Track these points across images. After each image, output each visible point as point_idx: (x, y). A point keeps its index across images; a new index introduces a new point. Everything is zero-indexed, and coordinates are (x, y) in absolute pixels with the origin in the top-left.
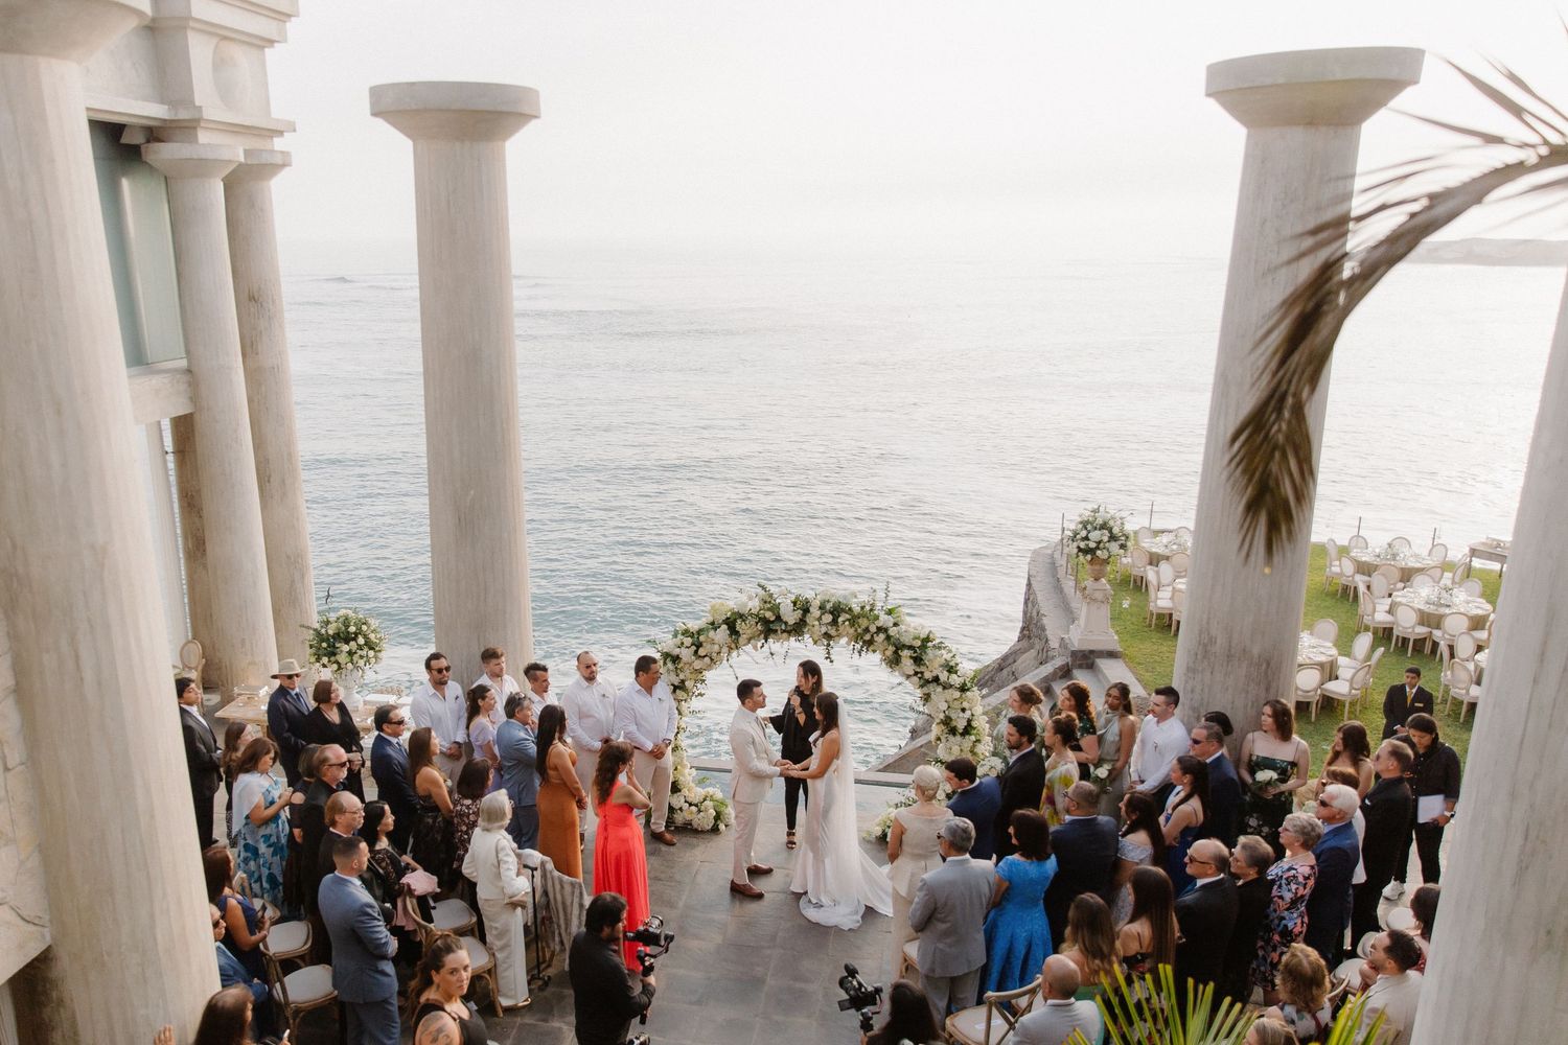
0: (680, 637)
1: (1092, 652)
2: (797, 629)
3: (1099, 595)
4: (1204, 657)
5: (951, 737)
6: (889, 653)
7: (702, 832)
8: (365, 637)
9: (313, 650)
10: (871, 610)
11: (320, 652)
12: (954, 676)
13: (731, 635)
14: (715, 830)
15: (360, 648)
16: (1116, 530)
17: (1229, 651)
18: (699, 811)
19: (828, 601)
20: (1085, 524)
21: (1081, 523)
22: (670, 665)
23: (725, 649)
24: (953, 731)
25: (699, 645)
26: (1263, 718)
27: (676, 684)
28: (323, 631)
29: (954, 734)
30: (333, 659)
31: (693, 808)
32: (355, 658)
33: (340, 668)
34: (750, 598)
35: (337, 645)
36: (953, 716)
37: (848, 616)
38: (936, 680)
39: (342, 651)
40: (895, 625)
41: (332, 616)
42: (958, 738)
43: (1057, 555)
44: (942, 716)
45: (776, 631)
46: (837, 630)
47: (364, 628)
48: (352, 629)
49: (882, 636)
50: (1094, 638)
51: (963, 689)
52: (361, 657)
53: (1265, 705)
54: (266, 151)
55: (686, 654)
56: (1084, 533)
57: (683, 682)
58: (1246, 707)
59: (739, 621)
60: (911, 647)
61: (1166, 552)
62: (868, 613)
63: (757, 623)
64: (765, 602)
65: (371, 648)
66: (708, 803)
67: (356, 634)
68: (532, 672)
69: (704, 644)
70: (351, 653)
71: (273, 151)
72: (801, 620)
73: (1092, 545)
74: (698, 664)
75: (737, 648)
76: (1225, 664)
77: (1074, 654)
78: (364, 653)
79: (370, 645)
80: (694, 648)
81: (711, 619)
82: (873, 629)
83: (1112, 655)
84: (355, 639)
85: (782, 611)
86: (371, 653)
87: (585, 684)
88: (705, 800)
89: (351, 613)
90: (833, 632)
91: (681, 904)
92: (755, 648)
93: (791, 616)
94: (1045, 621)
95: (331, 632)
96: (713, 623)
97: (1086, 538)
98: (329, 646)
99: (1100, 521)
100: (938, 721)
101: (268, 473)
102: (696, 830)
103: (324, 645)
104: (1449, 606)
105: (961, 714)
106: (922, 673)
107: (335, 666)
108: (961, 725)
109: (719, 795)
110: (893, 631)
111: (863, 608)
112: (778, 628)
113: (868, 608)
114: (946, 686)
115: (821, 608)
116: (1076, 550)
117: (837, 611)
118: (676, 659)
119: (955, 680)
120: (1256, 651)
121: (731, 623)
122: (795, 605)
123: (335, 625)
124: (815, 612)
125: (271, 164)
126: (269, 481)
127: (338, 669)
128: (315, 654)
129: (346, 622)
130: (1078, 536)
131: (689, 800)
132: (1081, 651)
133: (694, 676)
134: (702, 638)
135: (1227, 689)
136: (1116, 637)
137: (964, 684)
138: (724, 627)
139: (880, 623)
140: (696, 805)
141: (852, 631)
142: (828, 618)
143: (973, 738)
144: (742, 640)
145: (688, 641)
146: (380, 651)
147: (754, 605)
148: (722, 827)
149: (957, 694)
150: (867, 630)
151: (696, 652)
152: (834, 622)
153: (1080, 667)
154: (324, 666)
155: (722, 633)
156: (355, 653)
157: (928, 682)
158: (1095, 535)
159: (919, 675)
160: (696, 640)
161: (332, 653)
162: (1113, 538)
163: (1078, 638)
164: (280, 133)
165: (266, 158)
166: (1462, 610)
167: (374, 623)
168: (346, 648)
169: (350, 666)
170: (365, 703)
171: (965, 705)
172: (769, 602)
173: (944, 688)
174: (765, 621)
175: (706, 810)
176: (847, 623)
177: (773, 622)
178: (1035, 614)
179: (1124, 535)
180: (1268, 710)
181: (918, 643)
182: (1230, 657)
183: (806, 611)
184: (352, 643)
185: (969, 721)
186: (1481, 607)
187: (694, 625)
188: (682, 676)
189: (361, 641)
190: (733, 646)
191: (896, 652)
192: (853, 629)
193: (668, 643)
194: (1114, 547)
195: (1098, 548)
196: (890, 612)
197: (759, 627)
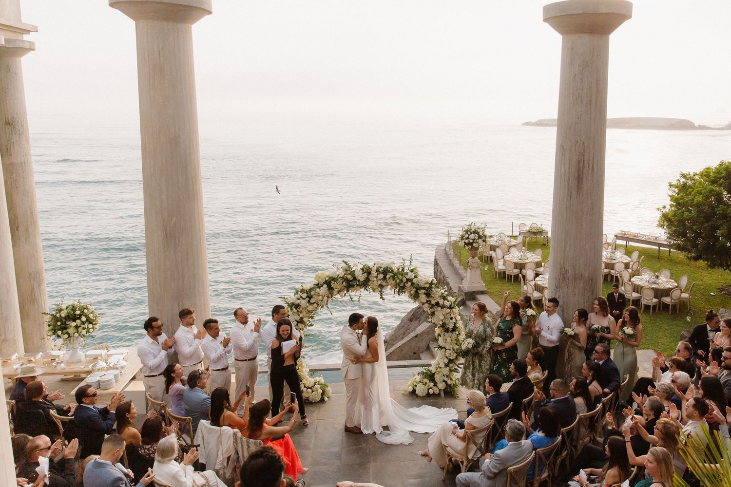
0: (300, 293)
1: (474, 292)
2: (365, 284)
3: (475, 265)
4: (563, 280)
5: (447, 334)
6: (412, 292)
7: (315, 403)
8: (86, 316)
9: (51, 328)
10: (403, 270)
11: (56, 328)
12: (446, 301)
13: (329, 290)
14: (322, 401)
15: (83, 323)
16: (481, 234)
17: (575, 276)
18: (313, 391)
19: (381, 267)
20: (467, 231)
21: (465, 231)
22: (294, 310)
23: (326, 298)
24: (447, 330)
25: (310, 297)
26: (595, 306)
27: (298, 320)
28: (58, 315)
29: (448, 332)
30: (64, 331)
31: (309, 390)
32: (80, 329)
33: (69, 336)
34: (338, 269)
35: (68, 323)
36: (447, 322)
37: (392, 274)
38: (437, 304)
39: (71, 326)
40: (415, 277)
41: (64, 307)
42: (450, 333)
43: (448, 249)
44: (441, 323)
45: (354, 285)
46: (386, 282)
47: (86, 311)
48: (78, 312)
49: (409, 284)
50: (474, 285)
51: (451, 308)
52: (84, 329)
53: (595, 300)
54: (19, 40)
55: (303, 303)
56: (467, 236)
57: (302, 318)
58: (584, 303)
59: (333, 282)
60: (424, 288)
61: (497, 244)
62: (401, 272)
63: (343, 282)
64: (347, 270)
65: (90, 323)
66: (317, 386)
67: (80, 315)
68: (208, 324)
69: (314, 296)
70: (77, 327)
71: (23, 41)
72: (367, 278)
73: (471, 241)
74: (310, 308)
75: (332, 296)
76: (573, 283)
77: (466, 294)
78: (86, 326)
79: (89, 321)
80: (308, 299)
81: (316, 282)
82: (404, 280)
83: (483, 293)
84: (80, 318)
85: (357, 274)
86: (91, 326)
87: (242, 326)
88: (315, 385)
89: (76, 303)
90: (384, 283)
91: (311, 446)
92: (341, 296)
93: (361, 277)
94: (448, 280)
95: (63, 315)
96: (318, 285)
97: (468, 238)
98: (62, 324)
99: (473, 230)
100: (439, 325)
101: (17, 224)
102: (311, 402)
103: (59, 323)
104: (615, 259)
105: (451, 321)
106: (430, 301)
107: (66, 336)
108: (451, 326)
109: (322, 381)
110: (415, 281)
111: (398, 269)
112: (355, 284)
113: (401, 270)
114: (443, 307)
115: (377, 271)
116: (463, 244)
117: (386, 271)
118: (297, 306)
119: (447, 303)
120: (586, 275)
121: (329, 283)
122: (363, 271)
123: (66, 311)
124: (374, 274)
125: (22, 48)
126: (17, 230)
127: (68, 337)
128: (52, 330)
129: (74, 308)
130: (464, 237)
131: (307, 385)
132: (469, 292)
133: (308, 315)
134: (312, 293)
135: (575, 295)
136: (484, 284)
137: (451, 305)
138: (325, 286)
139: (408, 277)
140: (311, 388)
141: (393, 282)
142: (381, 276)
143: (457, 333)
144: (335, 292)
145: (304, 295)
146: (96, 324)
147: (341, 272)
148: (326, 399)
149: (448, 310)
150: (402, 280)
151: (309, 301)
152: (385, 278)
153: (469, 300)
154: (59, 336)
155: (324, 290)
156: (80, 326)
157: (433, 305)
158: (472, 236)
159: (429, 303)
160: (309, 294)
161: (64, 328)
162: (480, 237)
163: (467, 286)
164: (28, 32)
165: (18, 45)
166: (620, 261)
167: (92, 308)
168: (74, 324)
169: (76, 335)
170: (86, 356)
171: (452, 316)
172: (348, 270)
173: (442, 308)
174: (347, 280)
175: (317, 390)
176: (391, 278)
177: (351, 281)
178: (442, 277)
179: (484, 236)
180: (596, 302)
181: (427, 286)
182: (575, 279)
183: (369, 273)
184: (78, 321)
185: (455, 324)
186: (626, 259)
187: (307, 287)
188: (301, 316)
189: (84, 319)
190: (330, 296)
191: (416, 292)
192: (395, 281)
193: (292, 297)
194: (480, 241)
195: (473, 242)
196: (412, 271)
197: (344, 284)
